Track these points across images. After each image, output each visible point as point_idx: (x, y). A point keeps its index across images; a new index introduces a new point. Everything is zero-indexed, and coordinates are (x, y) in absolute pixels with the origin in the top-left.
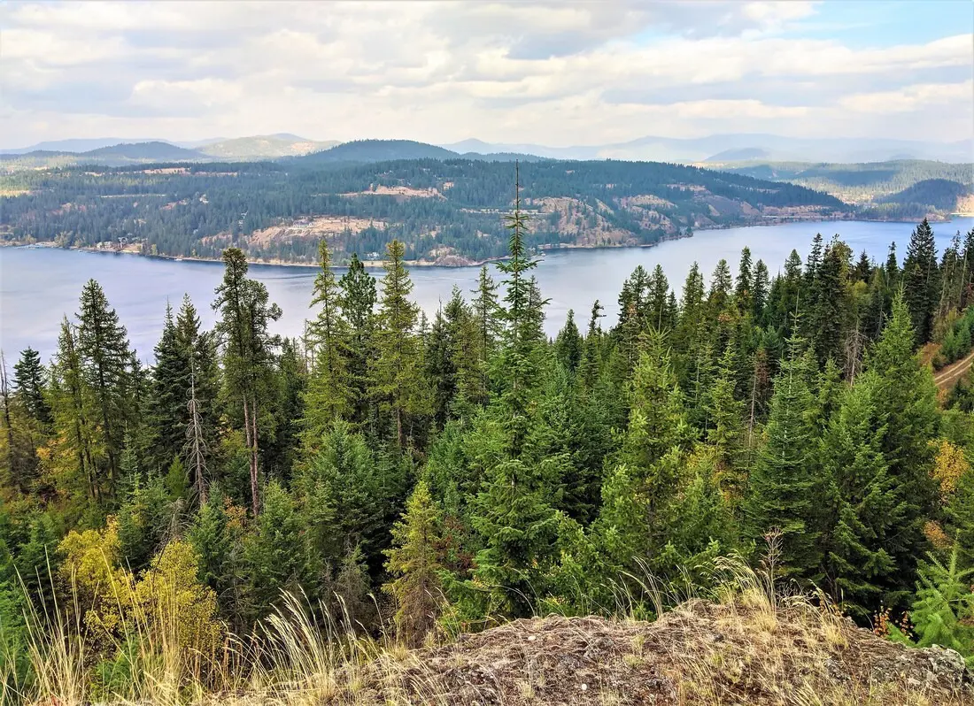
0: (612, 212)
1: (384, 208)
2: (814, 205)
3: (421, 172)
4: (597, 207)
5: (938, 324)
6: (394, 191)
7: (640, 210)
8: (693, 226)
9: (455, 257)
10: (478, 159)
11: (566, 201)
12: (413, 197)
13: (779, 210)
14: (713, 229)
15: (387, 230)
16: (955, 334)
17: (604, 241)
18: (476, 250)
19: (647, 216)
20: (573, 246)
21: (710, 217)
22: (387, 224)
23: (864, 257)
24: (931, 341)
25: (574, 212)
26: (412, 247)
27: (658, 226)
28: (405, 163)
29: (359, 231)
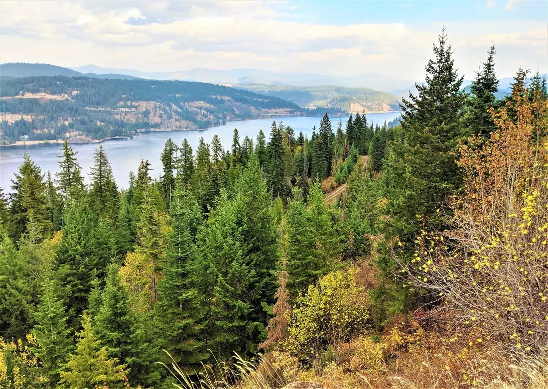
0: (180, 110)
1: (31, 106)
2: (286, 108)
3: (56, 84)
4: (171, 107)
5: (334, 167)
6: (37, 96)
7: (196, 109)
8: (226, 118)
9: (82, 137)
10: (94, 77)
11: (152, 104)
12: (50, 100)
13: (269, 111)
14: (236, 121)
15: (33, 121)
16: (341, 171)
17: (176, 127)
18: (96, 133)
19: (200, 113)
20: (158, 130)
21: (234, 114)
22: (33, 117)
23: (301, 134)
24: (331, 175)
25: (158, 110)
26: (52, 131)
27: (207, 119)
28: (44, 78)
29: (13, 122)
